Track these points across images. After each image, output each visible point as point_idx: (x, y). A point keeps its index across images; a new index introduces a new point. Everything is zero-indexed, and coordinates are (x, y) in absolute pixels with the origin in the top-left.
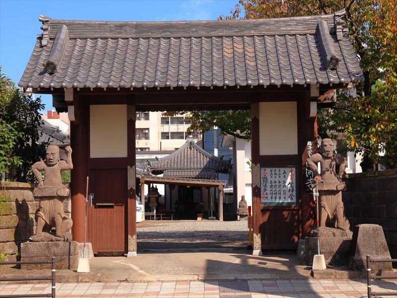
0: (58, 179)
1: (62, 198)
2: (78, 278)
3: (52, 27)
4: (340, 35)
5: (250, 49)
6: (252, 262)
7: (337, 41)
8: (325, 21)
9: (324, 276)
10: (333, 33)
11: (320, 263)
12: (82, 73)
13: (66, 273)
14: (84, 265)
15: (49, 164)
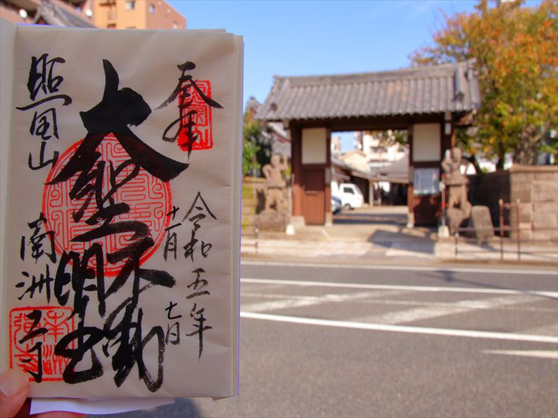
0: (278, 176)
1: (280, 189)
2: (287, 238)
3: (280, 80)
4: (470, 76)
5: (405, 89)
6: (405, 231)
7: (468, 80)
8: (461, 68)
9: (446, 240)
10: (466, 75)
11: (444, 232)
12: (293, 108)
13: (280, 234)
14: (290, 230)
15: (273, 167)
